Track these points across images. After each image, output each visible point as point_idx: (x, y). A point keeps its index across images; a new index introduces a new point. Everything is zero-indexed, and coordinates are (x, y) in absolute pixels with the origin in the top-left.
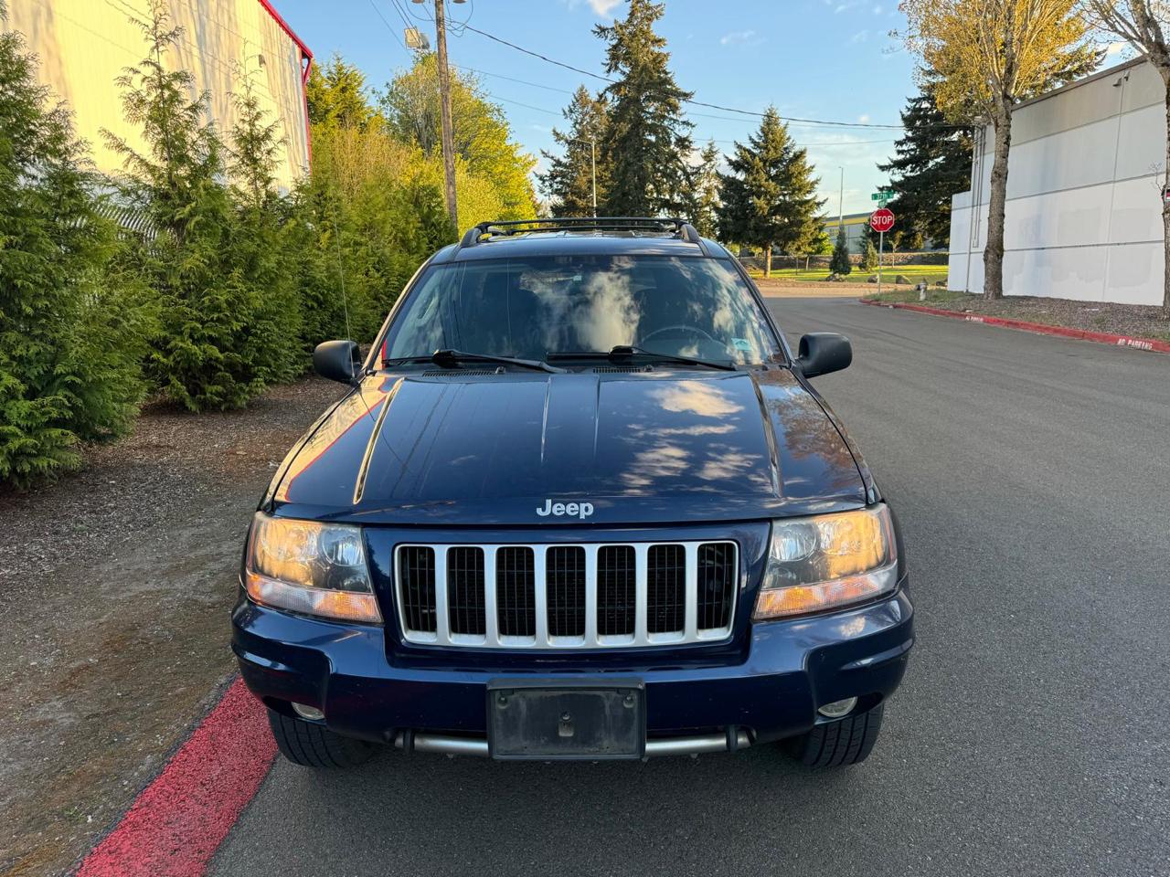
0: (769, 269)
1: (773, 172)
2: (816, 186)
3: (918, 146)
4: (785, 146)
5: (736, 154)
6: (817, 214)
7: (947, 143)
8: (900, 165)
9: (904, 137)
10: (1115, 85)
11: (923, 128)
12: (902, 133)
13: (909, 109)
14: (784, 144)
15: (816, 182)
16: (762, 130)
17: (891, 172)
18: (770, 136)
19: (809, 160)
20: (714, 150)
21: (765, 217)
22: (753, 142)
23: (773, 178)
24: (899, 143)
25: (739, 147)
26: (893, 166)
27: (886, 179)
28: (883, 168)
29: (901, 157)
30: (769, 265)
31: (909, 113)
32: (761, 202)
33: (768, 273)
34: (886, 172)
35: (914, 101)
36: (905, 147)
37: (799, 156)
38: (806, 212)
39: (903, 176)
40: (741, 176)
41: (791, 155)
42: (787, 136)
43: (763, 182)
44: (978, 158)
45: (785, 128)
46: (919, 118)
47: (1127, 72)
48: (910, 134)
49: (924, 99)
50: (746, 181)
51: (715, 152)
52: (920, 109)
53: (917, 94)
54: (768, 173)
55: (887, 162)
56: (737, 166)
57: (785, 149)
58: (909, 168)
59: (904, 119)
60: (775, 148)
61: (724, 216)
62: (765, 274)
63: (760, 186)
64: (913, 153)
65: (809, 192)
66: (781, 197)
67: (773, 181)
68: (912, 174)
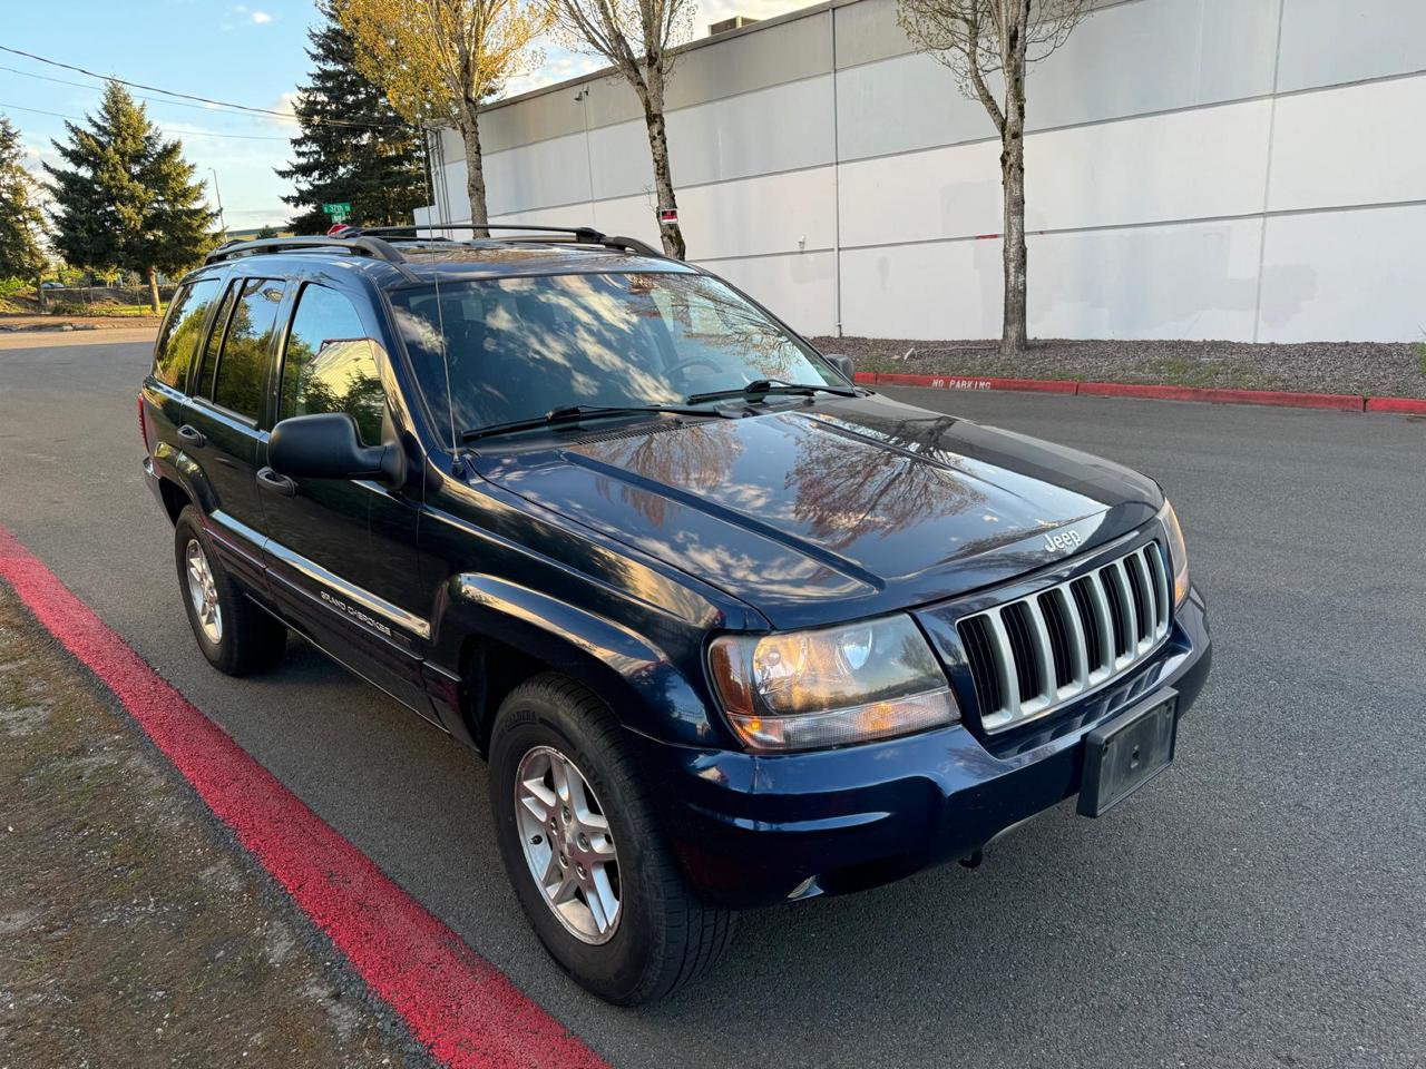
0: (158, 302)
1: (136, 169)
2: (202, 191)
3: (323, 149)
4: (147, 135)
5: (73, 142)
6: (213, 228)
7: (357, 147)
8: (305, 170)
9: (302, 135)
10: (577, 99)
11: (323, 125)
12: (298, 131)
13: (302, 101)
14: (144, 131)
15: (202, 185)
16: (106, 108)
17: (294, 180)
18: (123, 119)
19: (186, 156)
20: (12, 131)
21: (137, 232)
22: (95, 125)
23: (140, 178)
24: (296, 142)
25: (75, 130)
26: (296, 172)
27: (291, 187)
28: (283, 174)
29: (303, 161)
30: (157, 297)
31: (303, 106)
32: (128, 211)
33: (158, 308)
34: (288, 180)
35: (306, 90)
36: (304, 149)
37: (171, 151)
38: (200, 226)
39: (311, 185)
40: (85, 173)
41: (159, 148)
42: (146, 121)
43: (125, 183)
44: (438, 168)
45: (142, 109)
46: (317, 112)
47: (586, 86)
48: (308, 132)
49: (318, 90)
50: (94, 180)
51: (15, 135)
52: (316, 103)
53: (309, 83)
54: (128, 170)
55: (287, 168)
56: (76, 158)
57: (148, 138)
58: (316, 174)
59: (299, 113)
60: (134, 138)
61: (73, 229)
62: (154, 309)
63: (122, 188)
64: (316, 156)
65: (196, 199)
66: (156, 205)
67: (140, 181)
68: (322, 182)
